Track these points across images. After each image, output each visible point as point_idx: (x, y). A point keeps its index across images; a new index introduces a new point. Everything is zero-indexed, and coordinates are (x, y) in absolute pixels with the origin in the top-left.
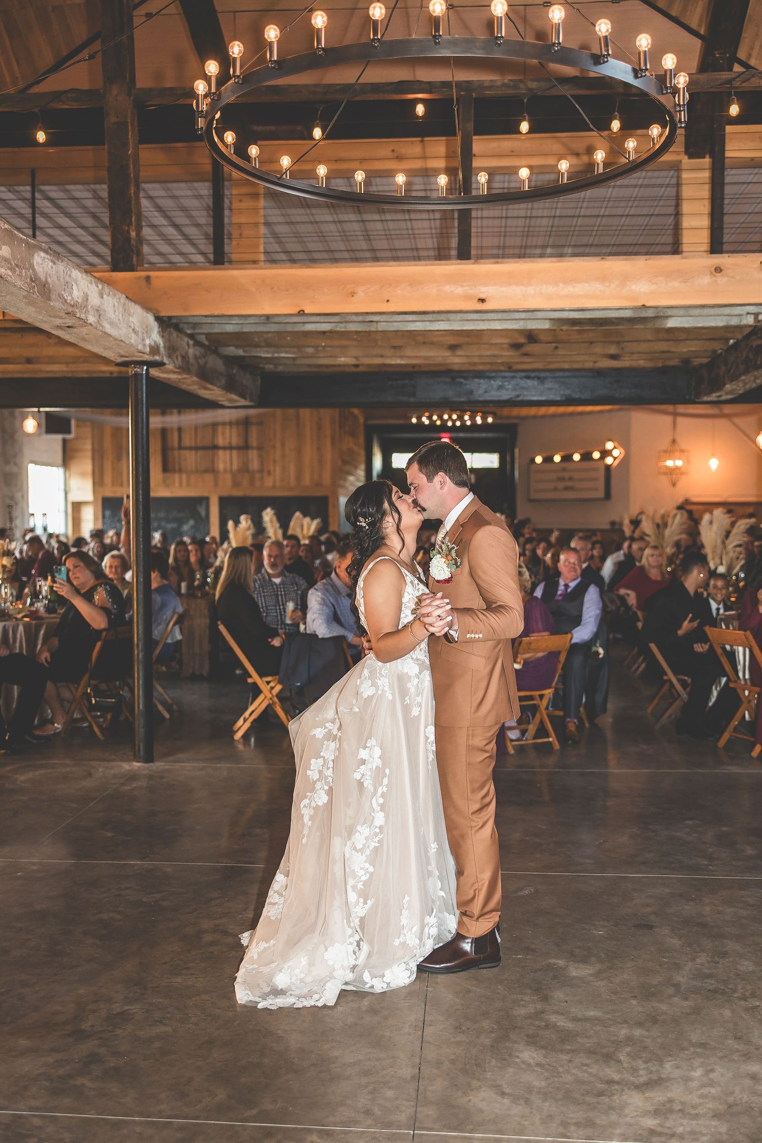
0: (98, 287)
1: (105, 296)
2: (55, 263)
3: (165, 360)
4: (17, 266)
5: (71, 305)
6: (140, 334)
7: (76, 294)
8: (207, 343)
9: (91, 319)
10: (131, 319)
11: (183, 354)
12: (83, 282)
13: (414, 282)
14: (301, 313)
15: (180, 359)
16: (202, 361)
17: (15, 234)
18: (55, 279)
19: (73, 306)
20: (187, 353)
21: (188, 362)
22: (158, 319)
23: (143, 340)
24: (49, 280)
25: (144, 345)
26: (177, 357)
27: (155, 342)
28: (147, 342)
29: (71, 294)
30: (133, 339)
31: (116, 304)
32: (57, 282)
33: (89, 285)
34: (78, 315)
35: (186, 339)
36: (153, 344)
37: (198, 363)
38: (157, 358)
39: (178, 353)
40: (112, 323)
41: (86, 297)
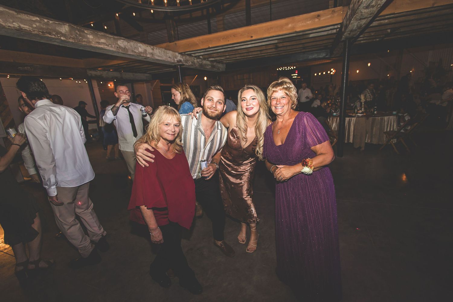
0: (151, 47)
1: (155, 50)
2: (129, 42)
3: (184, 64)
4: (110, 44)
5: (138, 53)
6: (172, 58)
7: (140, 50)
8: (202, 58)
9: (148, 56)
10: (167, 54)
11: (192, 61)
12: (143, 47)
13: (235, 35)
14: (209, 48)
15: (191, 63)
16: (200, 63)
17: (107, 36)
18: (129, 47)
19: (140, 53)
20: (194, 61)
21: (194, 63)
22: (179, 53)
23: (174, 59)
24: (127, 47)
25: (174, 61)
26: (189, 62)
27: (179, 59)
28: (176, 60)
29: (138, 50)
30: (169, 59)
31: (160, 52)
32: (130, 47)
33: (147, 47)
34: (142, 55)
35: (193, 58)
36: (178, 60)
37: (199, 63)
38: (180, 63)
39: (190, 61)
40: (159, 56)
41: (146, 50)
